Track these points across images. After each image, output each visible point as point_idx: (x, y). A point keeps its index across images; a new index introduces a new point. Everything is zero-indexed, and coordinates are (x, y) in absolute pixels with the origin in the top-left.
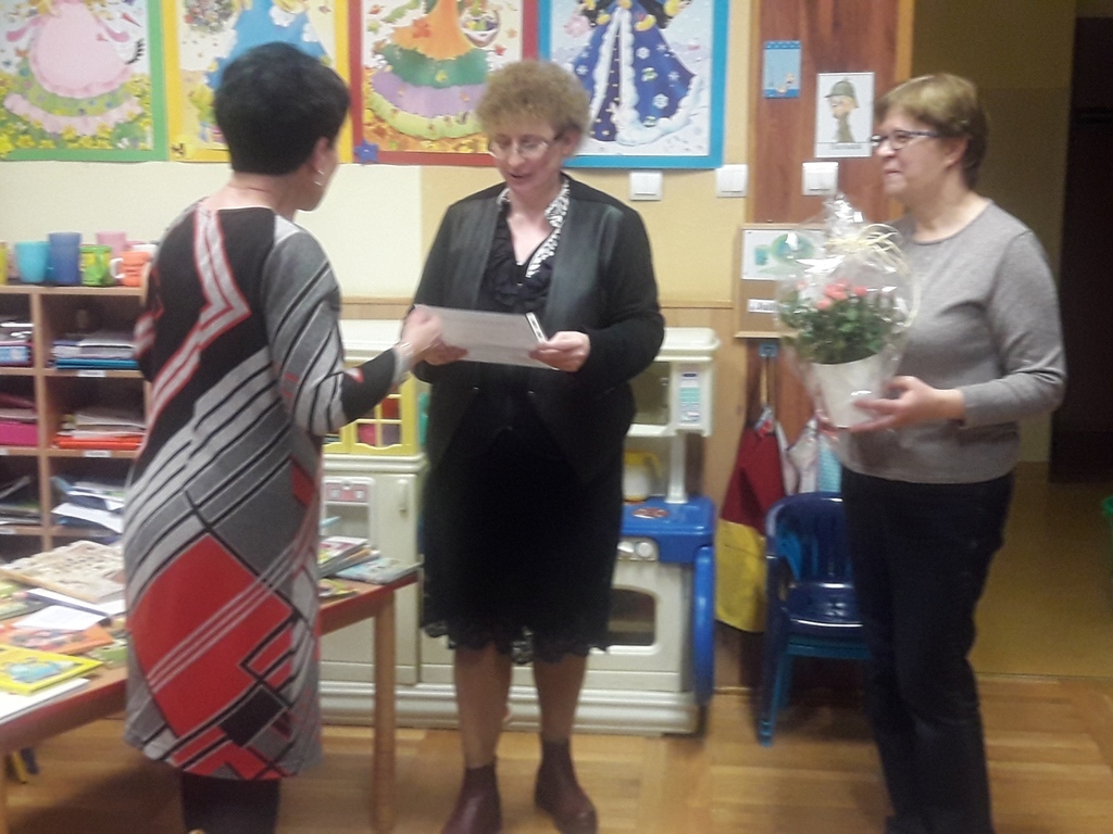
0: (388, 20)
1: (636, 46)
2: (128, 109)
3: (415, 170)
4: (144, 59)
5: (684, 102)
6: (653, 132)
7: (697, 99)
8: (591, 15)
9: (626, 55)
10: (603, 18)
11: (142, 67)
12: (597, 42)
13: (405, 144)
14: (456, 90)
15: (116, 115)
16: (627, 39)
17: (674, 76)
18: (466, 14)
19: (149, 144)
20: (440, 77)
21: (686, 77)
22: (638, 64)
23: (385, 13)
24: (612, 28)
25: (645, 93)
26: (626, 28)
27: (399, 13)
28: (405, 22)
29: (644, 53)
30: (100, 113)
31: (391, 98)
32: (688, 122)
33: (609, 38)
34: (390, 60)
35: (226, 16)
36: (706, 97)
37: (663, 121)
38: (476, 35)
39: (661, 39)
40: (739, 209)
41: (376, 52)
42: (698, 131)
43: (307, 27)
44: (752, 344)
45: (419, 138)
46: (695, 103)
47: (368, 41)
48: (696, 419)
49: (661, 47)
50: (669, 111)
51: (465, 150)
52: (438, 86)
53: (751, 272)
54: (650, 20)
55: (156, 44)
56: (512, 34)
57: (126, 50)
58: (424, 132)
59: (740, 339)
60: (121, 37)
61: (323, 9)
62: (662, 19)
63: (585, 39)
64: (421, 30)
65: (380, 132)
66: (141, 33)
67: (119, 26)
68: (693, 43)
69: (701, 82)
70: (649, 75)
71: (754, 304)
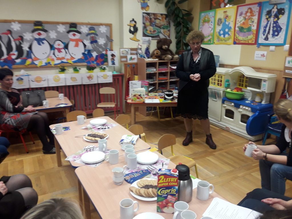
1: (273, 24)
3: (240, 46)
5: (280, 34)
6: (274, 39)
7: (282, 33)
8: (267, 19)
10: (269, 19)
11: (212, 32)
12: (268, 23)
13: (239, 41)
14: (247, 33)
15: (209, 38)
16: (272, 22)
17: (279, 29)
18: (250, 21)
20: (245, 31)
21: (281, 29)
22: (273, 27)
24: (270, 21)
25: (274, 32)
26: (272, 21)
28: (242, 23)
29: (275, 25)
30: (207, 38)
31: (239, 34)
32: (280, 37)
33: (269, 23)
34: (239, 29)
36: (284, 33)
37: (276, 37)
38: (250, 24)
40: (287, 53)
41: (238, 27)
42: (282, 39)
43: (230, 24)
44: (286, 78)
45: (241, 41)
47: (237, 25)
52: (244, 32)
53: (287, 65)
54: (276, 19)
57: (210, 29)
58: (242, 39)
59: (284, 77)
60: (210, 27)
62: (278, 19)
64: (244, 23)
65: (237, 40)
66: (212, 27)
67: (210, 26)
68: (283, 23)
69: (284, 30)
70: (275, 29)
71: (287, 71)
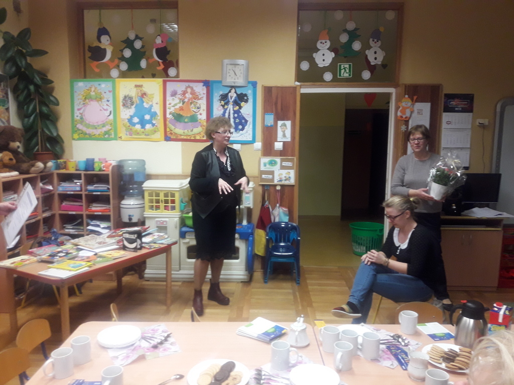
0: (173, 106)
1: (234, 114)
2: (107, 128)
3: (180, 143)
4: (112, 115)
5: (246, 127)
6: (239, 134)
7: (249, 127)
8: (223, 106)
9: (232, 116)
10: (226, 107)
11: (111, 117)
12: (225, 112)
13: (177, 137)
14: (190, 123)
15: (105, 129)
16: (232, 112)
17: (243, 121)
18: (192, 105)
19: (113, 136)
20: (186, 120)
21: (246, 121)
22: (235, 118)
23: (172, 105)
24: (228, 109)
25: (237, 125)
26: (232, 109)
27: (176, 105)
28: (177, 107)
29: (236, 115)
30: (100, 128)
31: (174, 125)
32: (247, 132)
33: (227, 111)
34: (173, 116)
35: (132, 105)
36: (251, 126)
37: (241, 132)
38: (195, 110)
39: (240, 112)
40: (260, 153)
41: (170, 114)
42: (249, 134)
43: (153, 108)
44: (263, 185)
45: (181, 135)
46: (249, 128)
47: (168, 111)
48: (249, 204)
49: (240, 114)
50: (242, 129)
51: (192, 138)
52: (185, 122)
53: (263, 168)
54: (237, 107)
55: (115, 112)
56: (204, 110)
57: (107, 113)
58: (182, 134)
59: (260, 185)
60: (106, 110)
61: (157, 103)
62: (240, 107)
63: (222, 112)
64: (181, 109)
65: (171, 134)
66: (111, 109)
67: (105, 107)
68: (248, 113)
69: (250, 123)
70: (237, 121)
71: (263, 176)
